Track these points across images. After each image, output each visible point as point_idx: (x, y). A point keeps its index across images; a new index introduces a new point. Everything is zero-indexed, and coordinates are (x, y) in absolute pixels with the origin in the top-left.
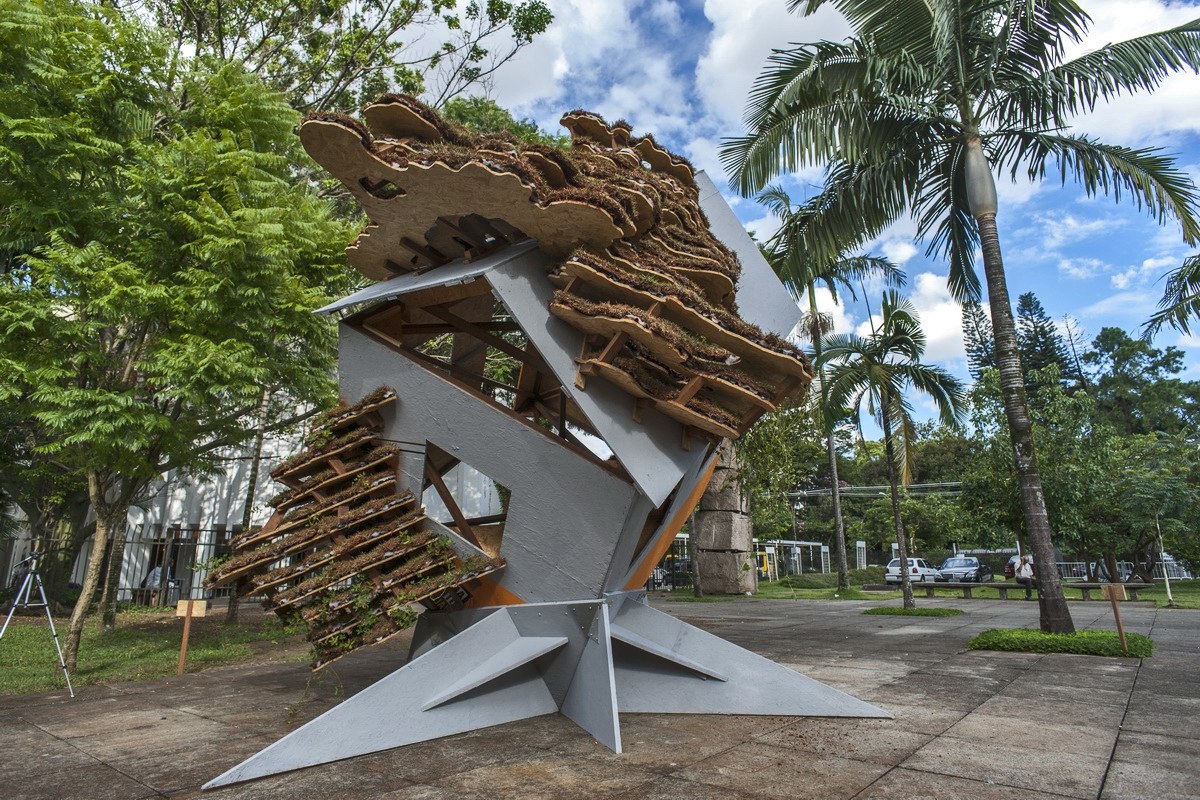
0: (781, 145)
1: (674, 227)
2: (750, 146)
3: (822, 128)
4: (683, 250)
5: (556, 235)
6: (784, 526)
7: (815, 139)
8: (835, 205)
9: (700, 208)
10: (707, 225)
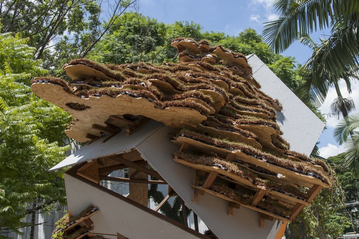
0: (298, 21)
1: (238, 97)
2: (279, 26)
3: (322, 6)
4: (246, 109)
5: (172, 120)
6: (347, 224)
7: (319, 14)
8: (338, 44)
9: (253, 79)
10: (259, 87)
